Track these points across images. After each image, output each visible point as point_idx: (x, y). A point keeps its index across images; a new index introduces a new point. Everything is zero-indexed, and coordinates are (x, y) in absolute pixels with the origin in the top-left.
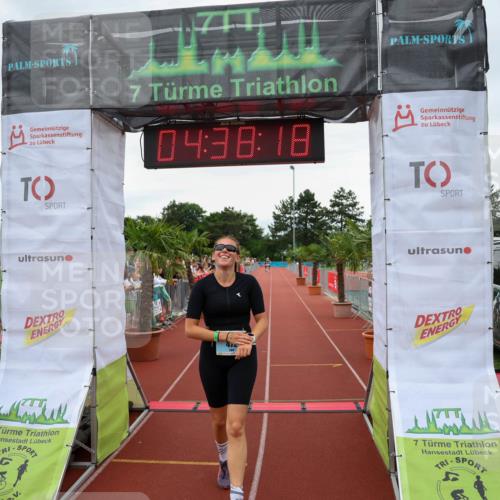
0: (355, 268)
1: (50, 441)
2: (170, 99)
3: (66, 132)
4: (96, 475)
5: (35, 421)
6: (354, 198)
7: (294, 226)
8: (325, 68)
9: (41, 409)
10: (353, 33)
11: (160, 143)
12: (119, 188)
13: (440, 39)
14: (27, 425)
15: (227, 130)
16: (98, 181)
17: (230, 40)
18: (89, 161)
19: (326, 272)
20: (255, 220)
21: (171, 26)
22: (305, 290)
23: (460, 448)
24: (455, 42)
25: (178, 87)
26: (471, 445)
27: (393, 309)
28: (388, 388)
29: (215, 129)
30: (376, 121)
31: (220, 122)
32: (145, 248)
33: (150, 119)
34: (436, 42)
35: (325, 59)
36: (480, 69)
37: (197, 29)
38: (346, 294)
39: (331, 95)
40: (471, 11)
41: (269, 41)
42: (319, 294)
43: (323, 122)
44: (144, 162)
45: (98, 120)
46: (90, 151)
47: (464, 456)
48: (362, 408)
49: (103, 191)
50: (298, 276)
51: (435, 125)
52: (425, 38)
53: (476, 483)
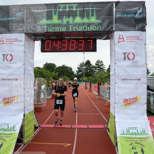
1: (10, 137)
3: (17, 40)
4: (24, 147)
5: (5, 130)
7: (84, 71)
8: (97, 23)
10: (106, 13)
12: (33, 58)
13: (132, 15)
14: (3, 132)
15: (67, 41)
16: (26, 56)
17: (68, 14)
20: (72, 69)
21: (50, 9)
22: (87, 91)
23: (136, 139)
24: (137, 17)
26: (140, 139)
27: (117, 97)
28: (115, 121)
29: (63, 41)
31: (65, 39)
33: (43, 37)
34: (131, 16)
35: (98, 20)
36: (144, 25)
37: (58, 10)
40: (142, 7)
41: (81, 14)
42: (92, 92)
43: (96, 39)
44: (41, 50)
45: (27, 37)
46: (24, 46)
47: (138, 142)
48: (106, 127)
49: (28, 59)
50: (85, 86)
51: (130, 41)
52: (128, 15)
53: (141, 150)
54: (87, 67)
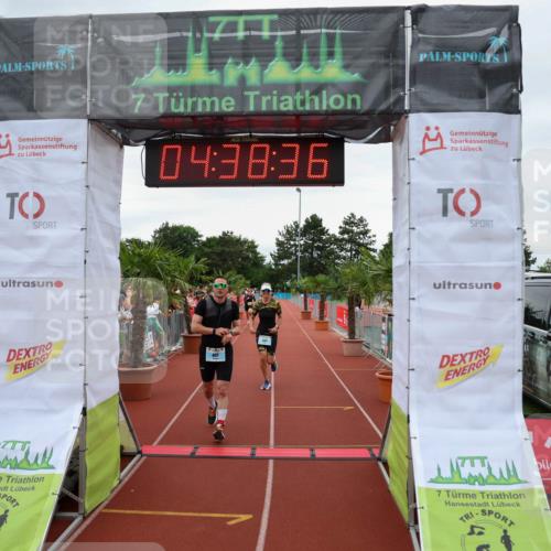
0: (369, 301)
1: (34, 489)
2: (176, 111)
3: (58, 143)
4: (83, 527)
5: (17, 466)
6: (366, 225)
7: (299, 254)
8: (347, 83)
9: (23, 453)
10: (378, 46)
11: (163, 159)
12: (115, 208)
13: (471, 58)
15: (238, 146)
16: (93, 199)
17: (244, 49)
18: (83, 176)
19: (335, 306)
20: (256, 247)
21: (180, 31)
22: (311, 324)
23: (486, 500)
24: (488, 61)
25: (185, 97)
26: (497, 497)
27: (416, 347)
28: (409, 434)
29: (225, 146)
30: (402, 143)
31: (231, 138)
33: (153, 133)
34: (468, 59)
35: (348, 73)
36: (514, 90)
39: (353, 113)
40: (506, 27)
41: (287, 50)
42: (326, 330)
43: (343, 141)
44: (145, 179)
45: (95, 132)
47: (490, 508)
48: (377, 455)
49: (98, 210)
50: (303, 310)
51: (465, 149)
52: (457, 56)
53: (502, 538)
54: (313, 240)
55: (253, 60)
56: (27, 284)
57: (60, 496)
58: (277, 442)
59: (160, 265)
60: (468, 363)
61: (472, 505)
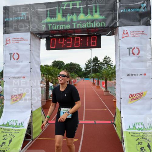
0: (110, 80)
1: (19, 133)
2: (54, 29)
3: (23, 39)
5: (14, 127)
6: (110, 59)
7: (92, 67)
8: (101, 19)
9: (16, 123)
10: (110, 8)
11: (51, 43)
12: (39, 56)
13: (136, 10)
14: (12, 128)
15: (71, 38)
16: (33, 55)
17: (72, 11)
18: (30, 48)
19: (102, 81)
20: (80, 66)
21: (54, 7)
22: (95, 87)
23: (143, 135)
24: (141, 11)
25: (56, 25)
26: (146, 134)
27: (122, 92)
28: (121, 116)
29: (68, 38)
30: (117, 35)
31: (69, 36)
32: (47, 74)
33: (48, 35)
34: (135, 11)
35: (101, 16)
36: (149, 19)
37: (62, 8)
38: (108, 88)
39: (103, 27)
40: (146, 1)
41: (84, 11)
42: (99, 88)
43: (101, 36)
44: (47, 48)
45: (32, 36)
46: (30, 45)
47: (144, 137)
48: (113, 123)
49: (34, 57)
50: (93, 83)
51: (135, 36)
52: (132, 10)
53: (148, 145)
54: (95, 63)
55: (75, 14)
56: (15, 78)
57: (26, 134)
58: (85, 120)
59: (52, 72)
60: (137, 96)
61: (139, 136)
